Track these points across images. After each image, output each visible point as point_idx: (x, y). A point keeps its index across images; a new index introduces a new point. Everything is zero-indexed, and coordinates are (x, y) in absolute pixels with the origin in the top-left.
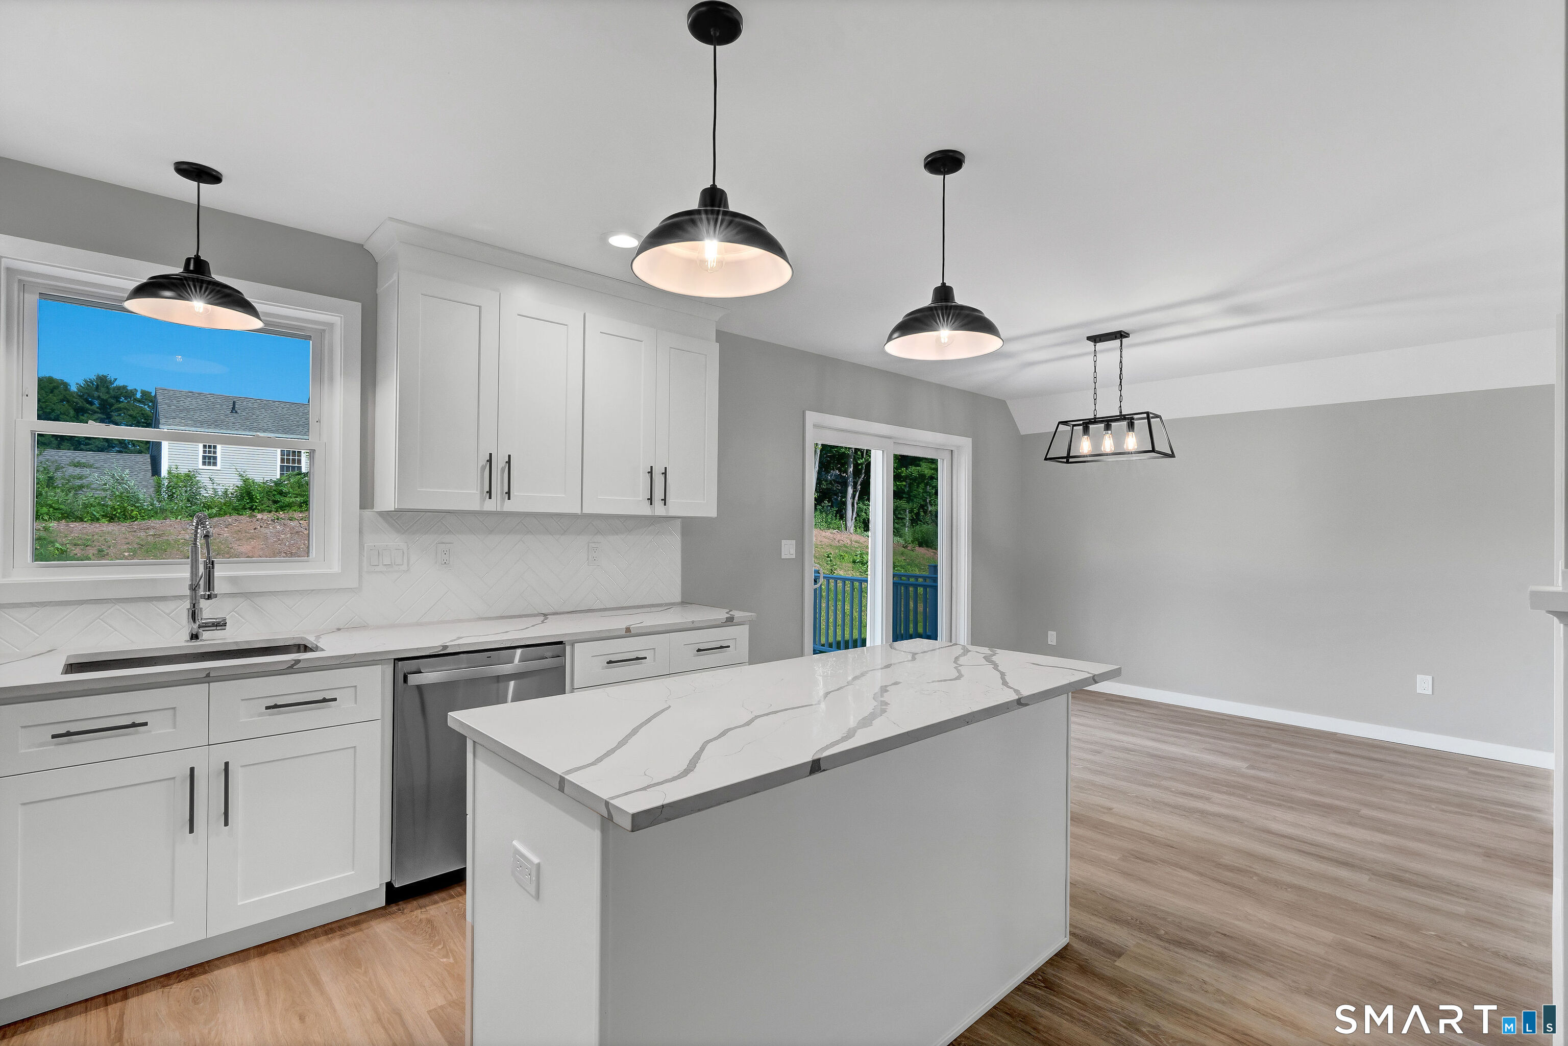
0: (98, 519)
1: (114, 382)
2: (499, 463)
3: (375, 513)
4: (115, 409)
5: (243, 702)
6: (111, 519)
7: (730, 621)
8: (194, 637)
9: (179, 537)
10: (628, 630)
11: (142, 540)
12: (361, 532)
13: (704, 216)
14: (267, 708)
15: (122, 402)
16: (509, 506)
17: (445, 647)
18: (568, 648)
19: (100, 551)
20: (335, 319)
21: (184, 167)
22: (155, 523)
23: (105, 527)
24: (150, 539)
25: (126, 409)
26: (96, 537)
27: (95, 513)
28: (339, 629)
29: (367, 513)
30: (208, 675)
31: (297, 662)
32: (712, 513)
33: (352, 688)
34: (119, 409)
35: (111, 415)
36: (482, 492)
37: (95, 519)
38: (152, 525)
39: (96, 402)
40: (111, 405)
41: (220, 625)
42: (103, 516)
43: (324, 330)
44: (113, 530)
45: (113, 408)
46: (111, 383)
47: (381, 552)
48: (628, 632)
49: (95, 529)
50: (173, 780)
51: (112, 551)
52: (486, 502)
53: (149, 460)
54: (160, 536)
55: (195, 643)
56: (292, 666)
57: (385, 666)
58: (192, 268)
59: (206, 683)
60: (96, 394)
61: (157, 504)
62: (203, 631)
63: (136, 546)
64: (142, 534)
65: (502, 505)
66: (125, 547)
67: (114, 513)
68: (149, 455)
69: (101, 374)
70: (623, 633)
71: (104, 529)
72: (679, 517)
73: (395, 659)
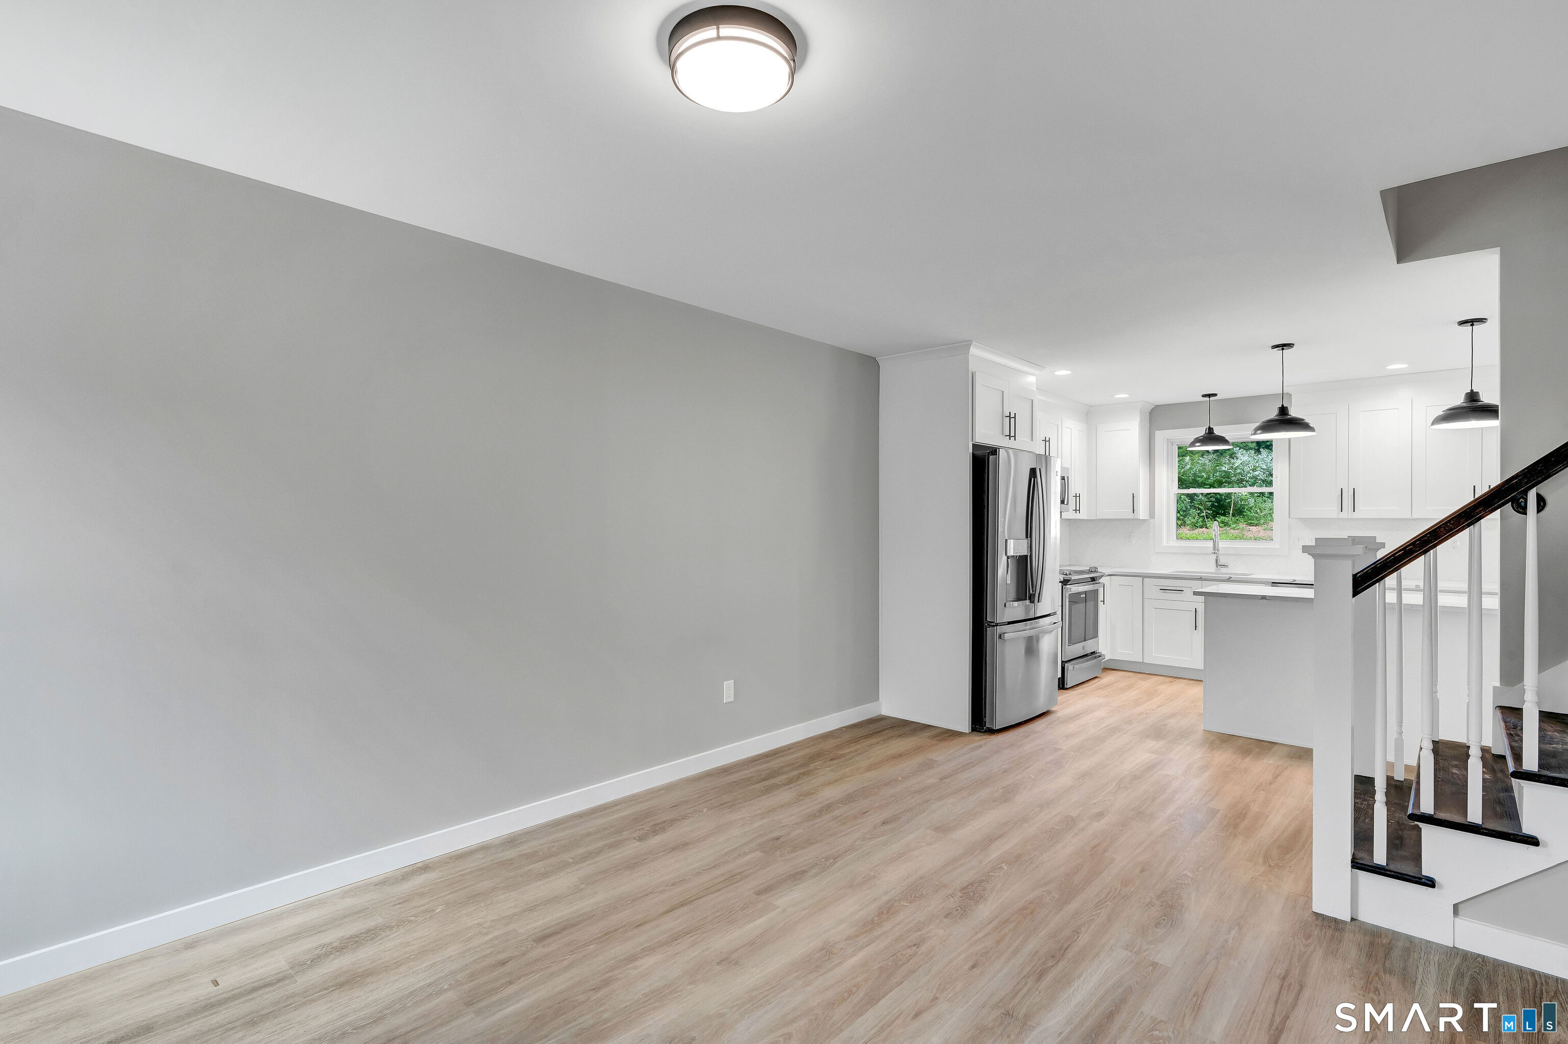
2: (1348, 493)
3: (1297, 520)
8: (1217, 570)
16: (1355, 515)
21: (1204, 394)
29: (1293, 520)
36: (1338, 511)
41: (1226, 566)
52: (1340, 514)
62: (1220, 567)
65: (1351, 515)
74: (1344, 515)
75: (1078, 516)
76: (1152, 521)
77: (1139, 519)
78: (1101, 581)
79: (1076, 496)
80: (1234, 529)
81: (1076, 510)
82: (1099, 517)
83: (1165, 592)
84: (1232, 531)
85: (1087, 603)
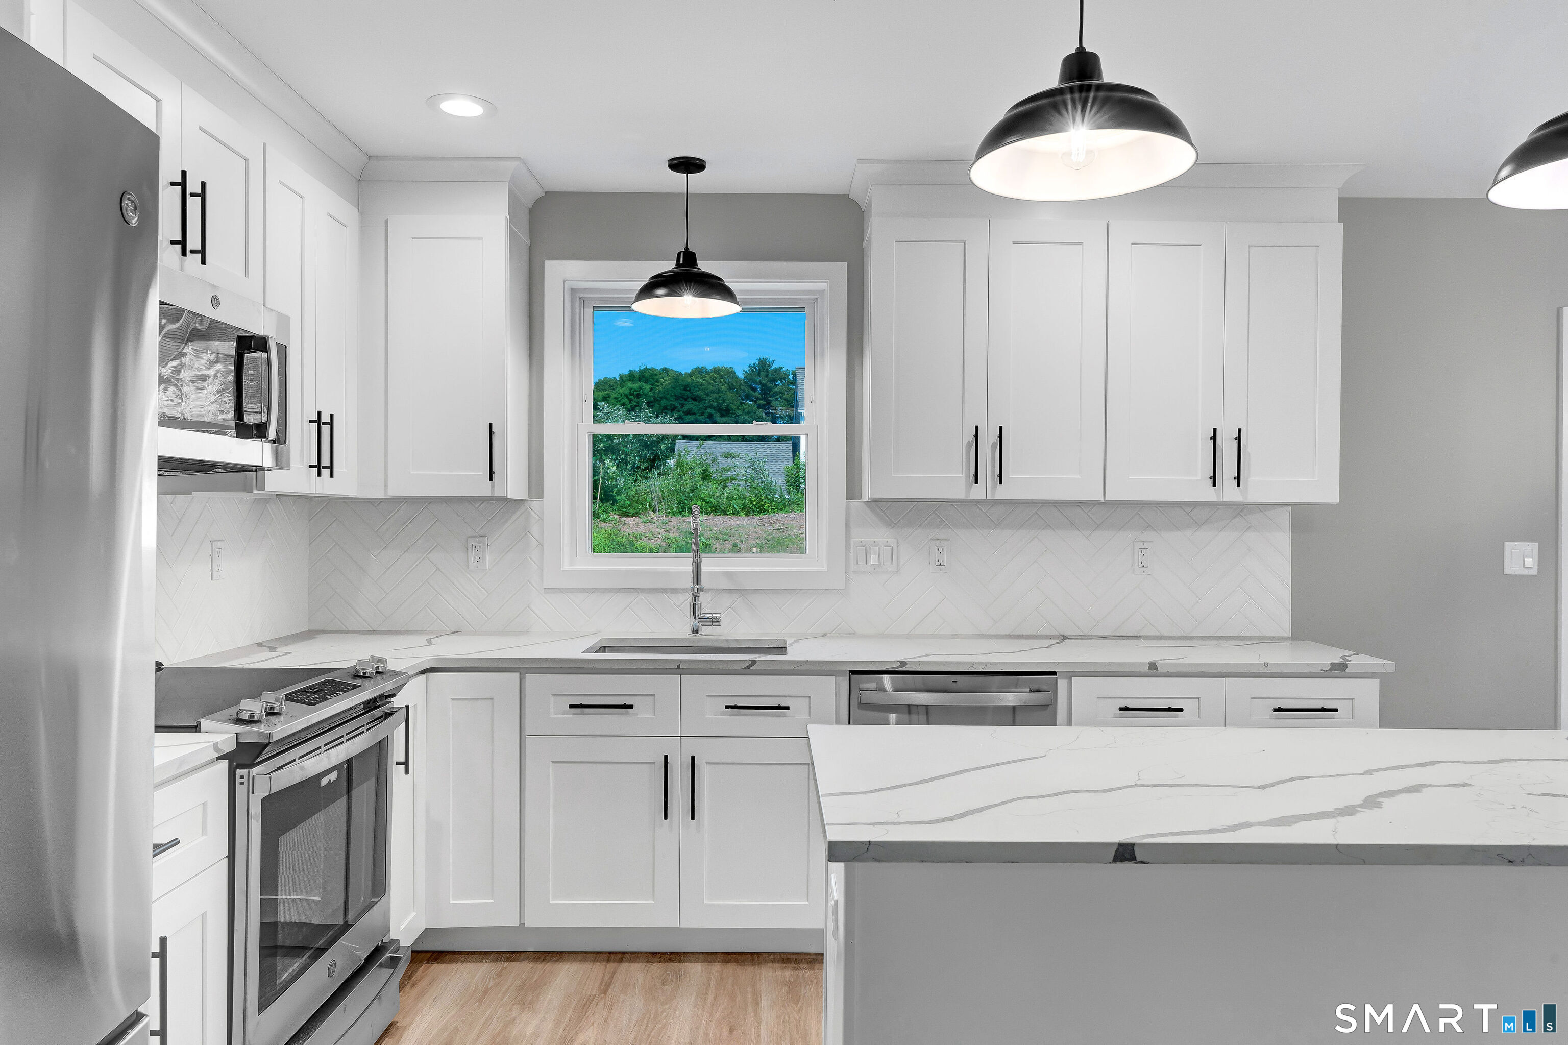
0: (738, 513)
1: (772, 364)
2: (988, 440)
3: (863, 503)
4: (774, 393)
5: (709, 698)
6: (748, 511)
7: (1339, 669)
8: (695, 631)
9: (800, 532)
10: (1153, 666)
11: (769, 534)
12: (847, 525)
13: (1068, 97)
14: (727, 707)
15: (778, 385)
16: (1003, 493)
17: (903, 663)
18: (1061, 684)
19: (735, 546)
20: (821, 285)
21: (675, 162)
22: (780, 516)
23: (744, 521)
24: (776, 533)
25: (780, 392)
26: (733, 531)
27: (735, 506)
28: (824, 635)
29: (855, 504)
30: (679, 667)
31: (754, 662)
32: (1333, 497)
33: (805, 699)
34: (776, 393)
35: (770, 400)
36: (968, 476)
37: (736, 513)
38: (779, 518)
39: (758, 387)
40: (770, 390)
41: (716, 621)
42: (742, 509)
43: (817, 299)
44: (747, 524)
45: (772, 393)
46: (770, 366)
47: (868, 549)
48: (1153, 669)
49: (733, 523)
50: (653, 765)
51: (743, 546)
52: (972, 489)
53: (791, 448)
54: (784, 530)
55: (695, 637)
56: (749, 667)
57: (841, 678)
58: (681, 262)
59: (678, 674)
60: (758, 380)
61: (786, 495)
62: (702, 625)
63: (763, 541)
64: (769, 528)
65: (993, 492)
66: (754, 542)
67: (751, 506)
68: (791, 442)
69: (762, 358)
70: (1146, 669)
71: (740, 522)
72: (1286, 505)
73: (850, 672)
74: (978, 492)
75: (325, 486)
76: (535, 504)
77: (504, 500)
78: (397, 702)
79: (318, 421)
80: (604, 521)
81: (319, 467)
82: (393, 492)
83: (582, 714)
84: (603, 524)
85: (355, 793)
